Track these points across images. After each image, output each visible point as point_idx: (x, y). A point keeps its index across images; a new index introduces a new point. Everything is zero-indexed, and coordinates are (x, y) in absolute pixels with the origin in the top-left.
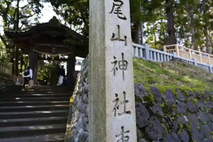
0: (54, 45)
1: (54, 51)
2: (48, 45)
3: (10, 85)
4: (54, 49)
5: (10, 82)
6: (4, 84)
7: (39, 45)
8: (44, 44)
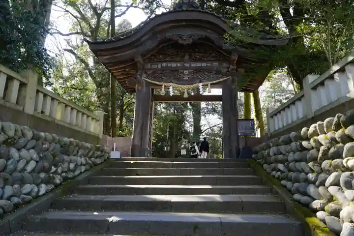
0: (187, 65)
1: (186, 78)
2: (174, 65)
3: (98, 161)
4: (186, 72)
5: (99, 153)
6: (83, 160)
7: (154, 66)
8: (164, 65)
